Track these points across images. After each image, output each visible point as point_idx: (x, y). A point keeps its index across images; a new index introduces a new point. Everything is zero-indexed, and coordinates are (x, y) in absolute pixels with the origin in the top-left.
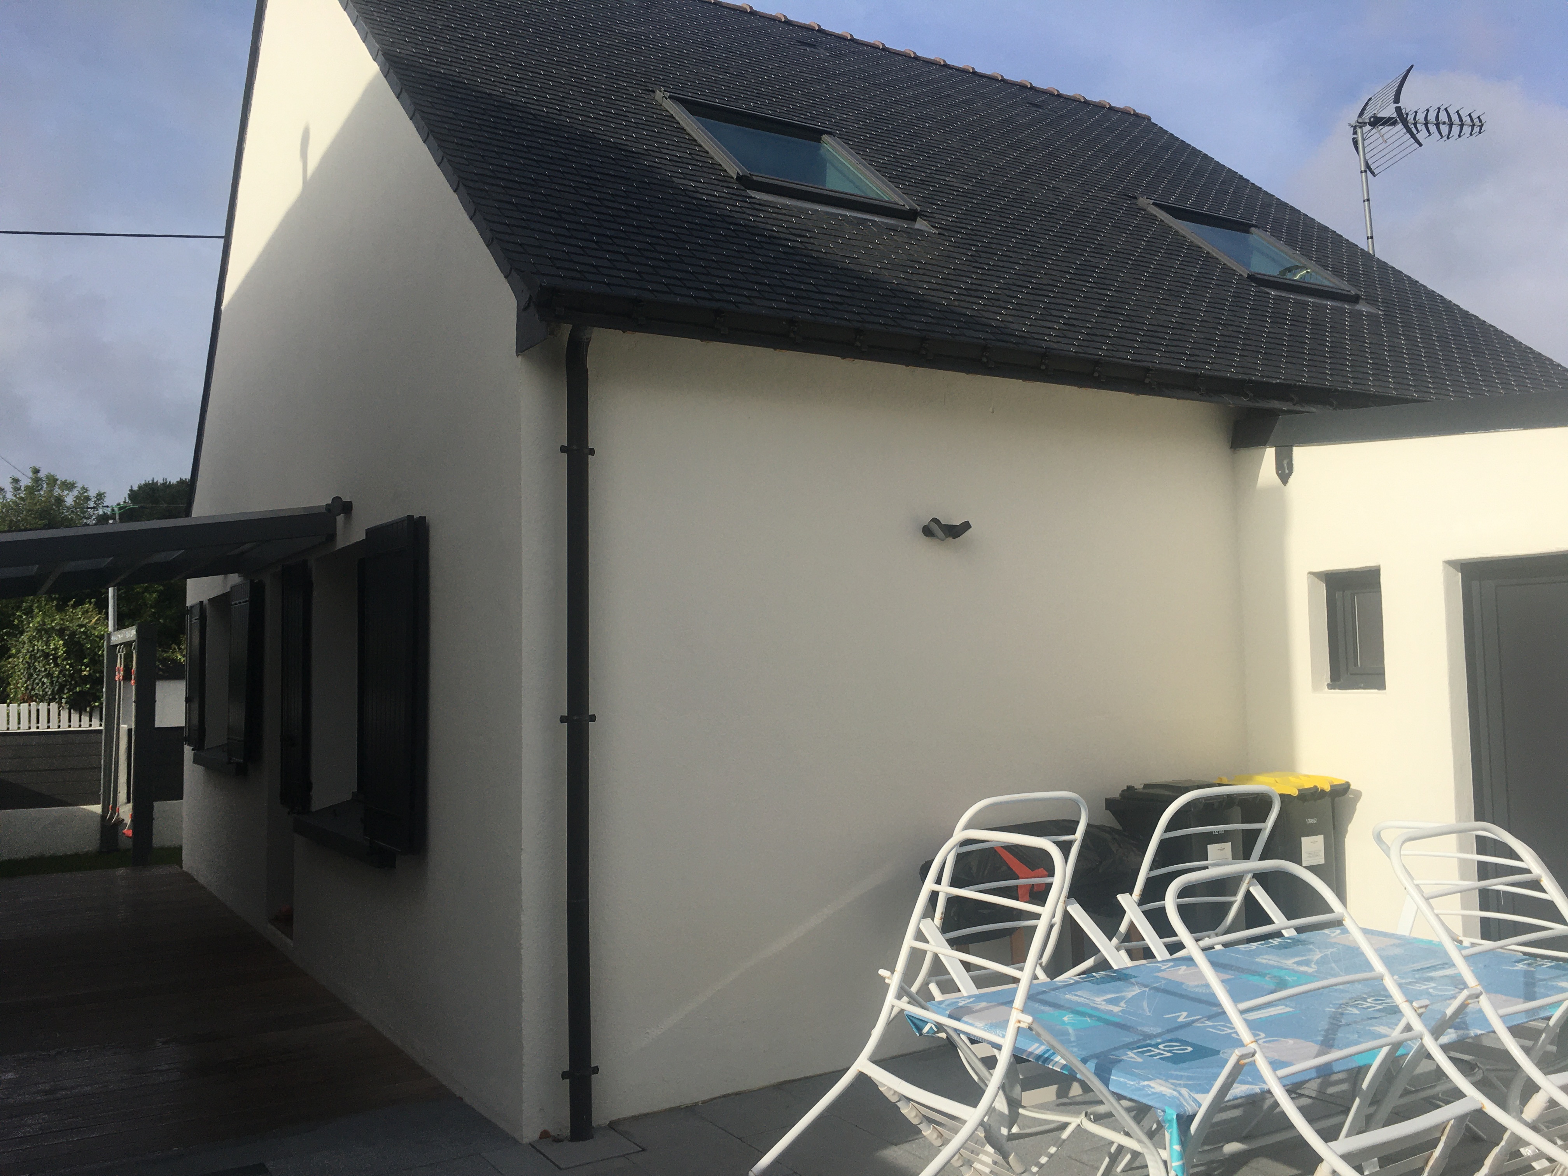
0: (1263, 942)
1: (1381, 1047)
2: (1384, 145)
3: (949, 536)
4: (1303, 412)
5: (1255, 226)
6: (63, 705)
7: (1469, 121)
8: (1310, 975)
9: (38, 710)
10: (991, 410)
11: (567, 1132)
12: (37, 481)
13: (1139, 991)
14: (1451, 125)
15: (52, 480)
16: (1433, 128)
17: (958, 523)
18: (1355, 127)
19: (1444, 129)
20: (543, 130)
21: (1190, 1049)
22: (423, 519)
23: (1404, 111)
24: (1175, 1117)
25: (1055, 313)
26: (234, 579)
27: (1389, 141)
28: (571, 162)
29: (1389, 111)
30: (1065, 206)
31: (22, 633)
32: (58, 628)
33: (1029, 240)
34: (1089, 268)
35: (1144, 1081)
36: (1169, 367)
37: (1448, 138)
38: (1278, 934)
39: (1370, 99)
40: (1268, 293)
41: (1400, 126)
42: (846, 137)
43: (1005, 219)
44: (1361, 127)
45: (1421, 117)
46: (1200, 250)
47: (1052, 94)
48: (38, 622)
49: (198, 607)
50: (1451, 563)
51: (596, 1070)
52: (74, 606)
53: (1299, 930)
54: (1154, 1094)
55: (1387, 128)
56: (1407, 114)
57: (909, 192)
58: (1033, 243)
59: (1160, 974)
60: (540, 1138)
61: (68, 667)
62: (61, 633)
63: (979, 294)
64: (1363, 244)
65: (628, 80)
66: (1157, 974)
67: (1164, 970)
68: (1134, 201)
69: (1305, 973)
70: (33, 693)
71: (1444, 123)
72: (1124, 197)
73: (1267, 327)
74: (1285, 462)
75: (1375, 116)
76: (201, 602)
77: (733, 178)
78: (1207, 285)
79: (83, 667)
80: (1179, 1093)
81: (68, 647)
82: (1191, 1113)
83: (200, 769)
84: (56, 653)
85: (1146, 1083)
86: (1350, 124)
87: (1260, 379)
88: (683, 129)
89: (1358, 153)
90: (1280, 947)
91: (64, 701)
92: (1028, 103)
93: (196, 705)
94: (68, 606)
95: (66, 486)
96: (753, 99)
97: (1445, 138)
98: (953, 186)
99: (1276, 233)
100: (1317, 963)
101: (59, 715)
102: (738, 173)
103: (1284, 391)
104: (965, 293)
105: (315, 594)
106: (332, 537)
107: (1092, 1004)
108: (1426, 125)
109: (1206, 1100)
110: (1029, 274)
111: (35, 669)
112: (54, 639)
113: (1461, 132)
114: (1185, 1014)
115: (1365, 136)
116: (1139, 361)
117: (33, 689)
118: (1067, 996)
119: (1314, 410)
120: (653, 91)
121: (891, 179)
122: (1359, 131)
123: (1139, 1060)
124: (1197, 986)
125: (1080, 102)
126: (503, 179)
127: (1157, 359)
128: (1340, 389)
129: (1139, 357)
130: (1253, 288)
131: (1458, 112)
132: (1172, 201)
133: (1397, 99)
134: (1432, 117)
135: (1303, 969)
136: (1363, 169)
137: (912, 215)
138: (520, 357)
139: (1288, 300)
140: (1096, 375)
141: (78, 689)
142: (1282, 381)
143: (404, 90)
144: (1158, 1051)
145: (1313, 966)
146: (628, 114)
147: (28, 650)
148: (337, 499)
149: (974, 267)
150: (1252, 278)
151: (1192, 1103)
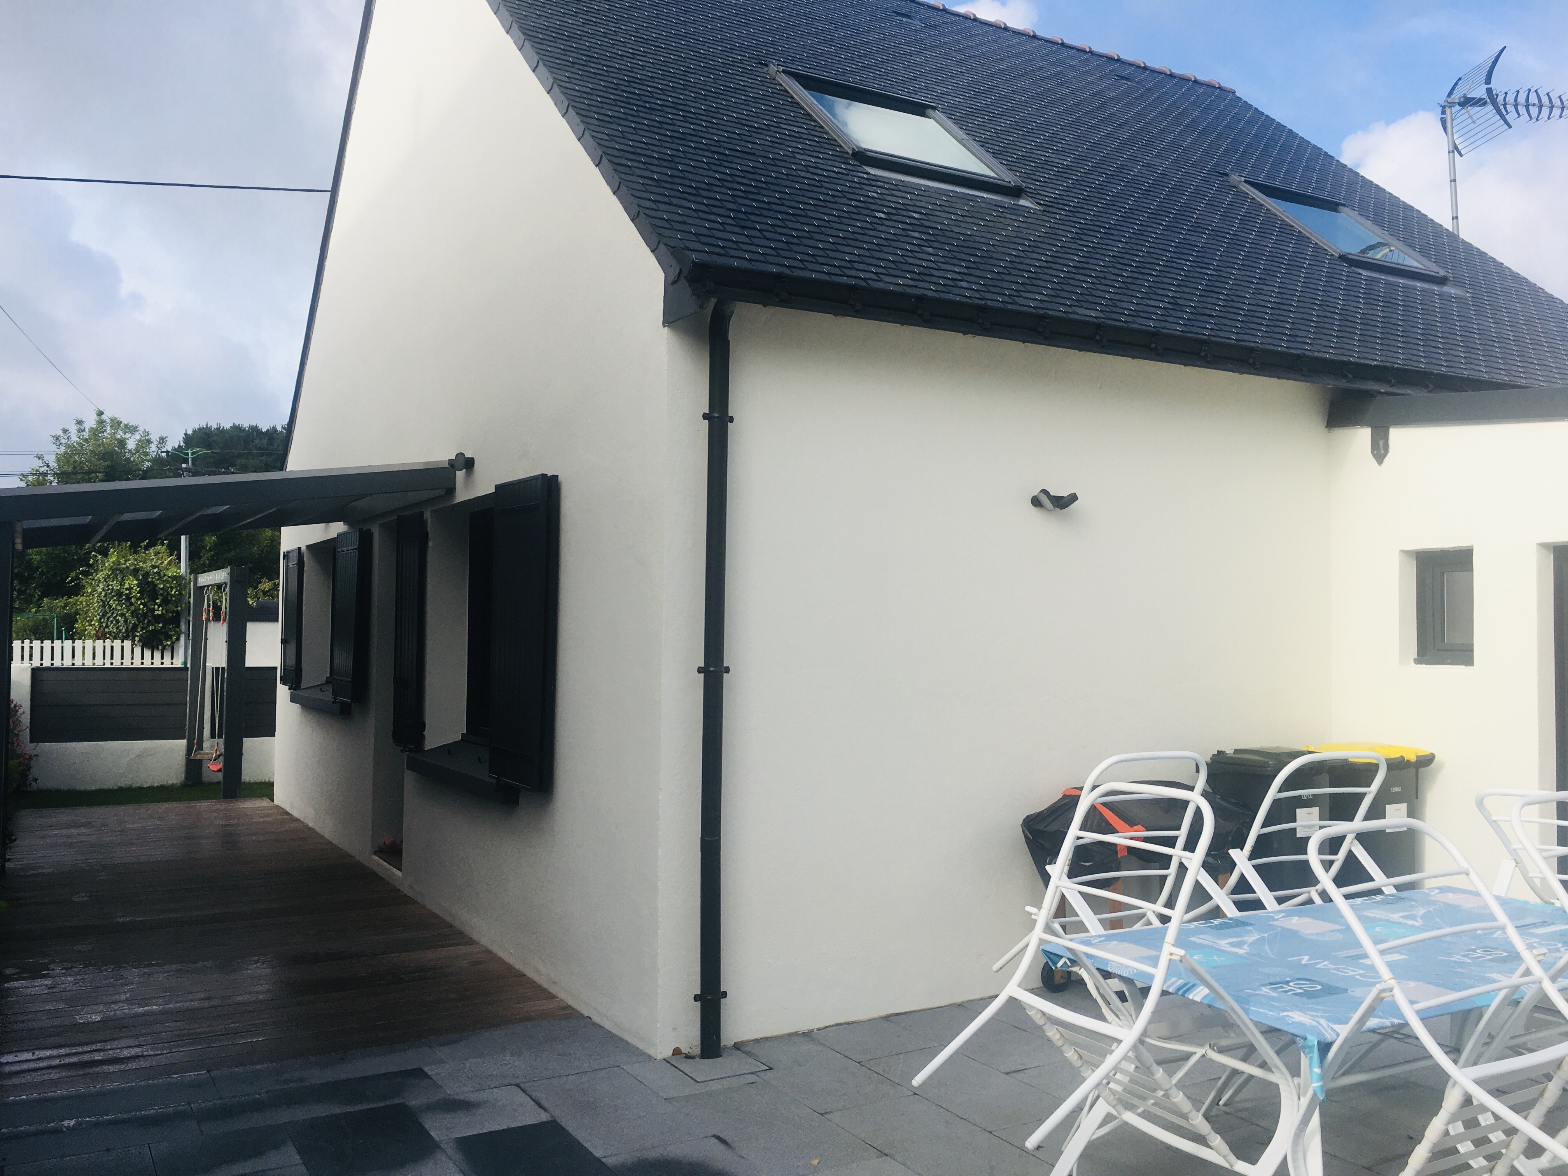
0: (1366, 898)
1: (1500, 989)
2: (1473, 126)
3: (1058, 507)
4: (1400, 394)
5: (1344, 205)
6: (136, 642)
7: (1560, 104)
8: (1418, 927)
9: (112, 647)
10: (1099, 386)
11: (697, 1051)
12: (101, 422)
13: (1258, 937)
14: (1540, 107)
15: (116, 424)
16: (1522, 109)
17: (1065, 494)
18: (1444, 107)
19: (1534, 111)
20: (672, 105)
21: (1319, 987)
22: (555, 477)
23: (1494, 93)
24: (1316, 1043)
25: (1160, 291)
26: (337, 528)
27: (1478, 122)
28: (701, 137)
29: (1480, 92)
30: (1159, 183)
31: (97, 571)
32: (132, 568)
33: (1129, 218)
34: (1188, 247)
35: (1283, 1011)
36: (1272, 347)
37: (1537, 120)
38: (1378, 891)
39: (1460, 79)
40: (1359, 274)
41: (1490, 107)
42: (949, 112)
43: (1104, 197)
44: (1450, 107)
45: (1510, 99)
46: (1292, 228)
47: (1138, 67)
48: (113, 562)
49: (296, 554)
50: (1543, 546)
51: (724, 995)
52: (147, 548)
53: (1398, 887)
54: (1293, 1023)
55: (1477, 109)
56: (1497, 95)
57: (1013, 168)
58: (1133, 221)
59: (1275, 923)
60: (673, 1054)
61: (141, 607)
62: (135, 572)
63: (1087, 272)
64: (1448, 224)
65: (742, 53)
66: (1272, 923)
67: (1277, 920)
68: (1225, 178)
69: (1413, 926)
70: (107, 630)
71: (1534, 105)
72: (1216, 174)
73: (1360, 308)
74: (1381, 443)
75: (1465, 96)
76: (300, 548)
77: (848, 153)
78: (1302, 265)
79: (156, 607)
80: (1318, 1023)
81: (141, 587)
82: (1330, 1041)
83: (296, 707)
84: (130, 593)
85: (1285, 1014)
86: (1439, 104)
87: (1358, 361)
88: (798, 103)
89: (1446, 132)
90: (1383, 902)
91: (137, 639)
92: (1117, 76)
93: (292, 647)
94: (141, 547)
95: (129, 428)
96: (858, 73)
97: (1534, 120)
98: (1052, 162)
99: (1363, 211)
100: (1422, 917)
101: (133, 650)
102: (853, 149)
103: (1382, 373)
104: (1074, 270)
105: (430, 544)
106: (451, 491)
107: (1217, 947)
108: (1516, 106)
109: (1344, 1031)
110: (1132, 252)
111: (110, 606)
112: (129, 579)
113: (1550, 114)
114: (1306, 958)
115: (1454, 116)
116: (1242, 341)
117: (107, 626)
118: (1191, 939)
119: (1409, 392)
120: (766, 65)
121: (995, 155)
122: (1448, 111)
123: (1275, 995)
124: (1313, 934)
125: (1166, 74)
126: (644, 155)
127: (1258, 340)
128: (1435, 372)
129: (1242, 337)
130: (1345, 268)
131: (1548, 94)
132: (1261, 179)
133: (1488, 80)
134: (1522, 99)
135: (1410, 922)
136: (1451, 149)
137: (1016, 192)
138: (666, 328)
139: (1378, 281)
140: (1203, 354)
141: (151, 628)
142: (1379, 363)
143: (541, 63)
144: (1289, 988)
145: (1419, 920)
146: (747, 89)
147: (103, 589)
148: (460, 455)
149: (1080, 245)
150: (1343, 258)
151: (1330, 1031)
